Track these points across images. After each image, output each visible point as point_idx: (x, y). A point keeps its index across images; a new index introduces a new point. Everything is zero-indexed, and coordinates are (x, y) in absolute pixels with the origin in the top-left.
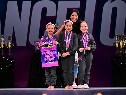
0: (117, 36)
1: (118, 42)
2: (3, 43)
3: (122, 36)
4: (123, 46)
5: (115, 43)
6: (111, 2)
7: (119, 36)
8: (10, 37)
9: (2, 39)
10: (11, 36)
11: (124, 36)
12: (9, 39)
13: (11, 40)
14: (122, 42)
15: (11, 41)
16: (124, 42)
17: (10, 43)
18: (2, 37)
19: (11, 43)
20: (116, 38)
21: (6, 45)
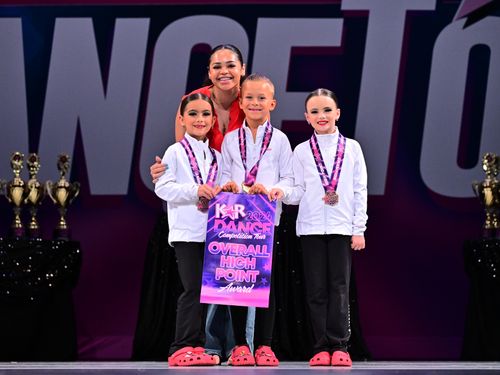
0: (490, 159)
1: (490, 183)
2: (38, 185)
5: (482, 188)
6: (466, 25)
7: (497, 159)
8: (63, 160)
9: (33, 167)
10: (69, 156)
12: (59, 169)
13: (69, 170)
15: (68, 174)
17: (63, 183)
18: (33, 160)
19: (67, 185)
20: (485, 168)
21: (49, 190)
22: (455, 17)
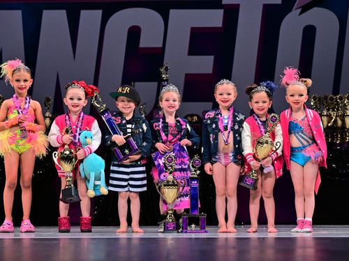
0: (315, 98)
3: (326, 98)
4: (329, 122)
6: (301, 13)
7: (320, 98)
8: (48, 100)
10: (52, 98)
11: (332, 99)
12: (46, 106)
13: (52, 106)
14: (325, 114)
15: (51, 109)
16: (332, 113)
17: (47, 114)
19: (50, 116)
20: (312, 103)
22: (294, 8)
